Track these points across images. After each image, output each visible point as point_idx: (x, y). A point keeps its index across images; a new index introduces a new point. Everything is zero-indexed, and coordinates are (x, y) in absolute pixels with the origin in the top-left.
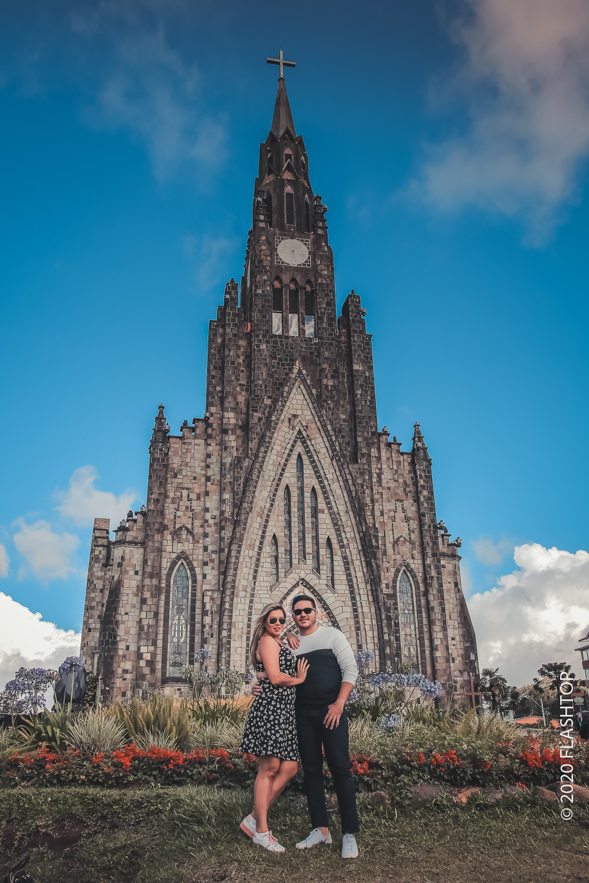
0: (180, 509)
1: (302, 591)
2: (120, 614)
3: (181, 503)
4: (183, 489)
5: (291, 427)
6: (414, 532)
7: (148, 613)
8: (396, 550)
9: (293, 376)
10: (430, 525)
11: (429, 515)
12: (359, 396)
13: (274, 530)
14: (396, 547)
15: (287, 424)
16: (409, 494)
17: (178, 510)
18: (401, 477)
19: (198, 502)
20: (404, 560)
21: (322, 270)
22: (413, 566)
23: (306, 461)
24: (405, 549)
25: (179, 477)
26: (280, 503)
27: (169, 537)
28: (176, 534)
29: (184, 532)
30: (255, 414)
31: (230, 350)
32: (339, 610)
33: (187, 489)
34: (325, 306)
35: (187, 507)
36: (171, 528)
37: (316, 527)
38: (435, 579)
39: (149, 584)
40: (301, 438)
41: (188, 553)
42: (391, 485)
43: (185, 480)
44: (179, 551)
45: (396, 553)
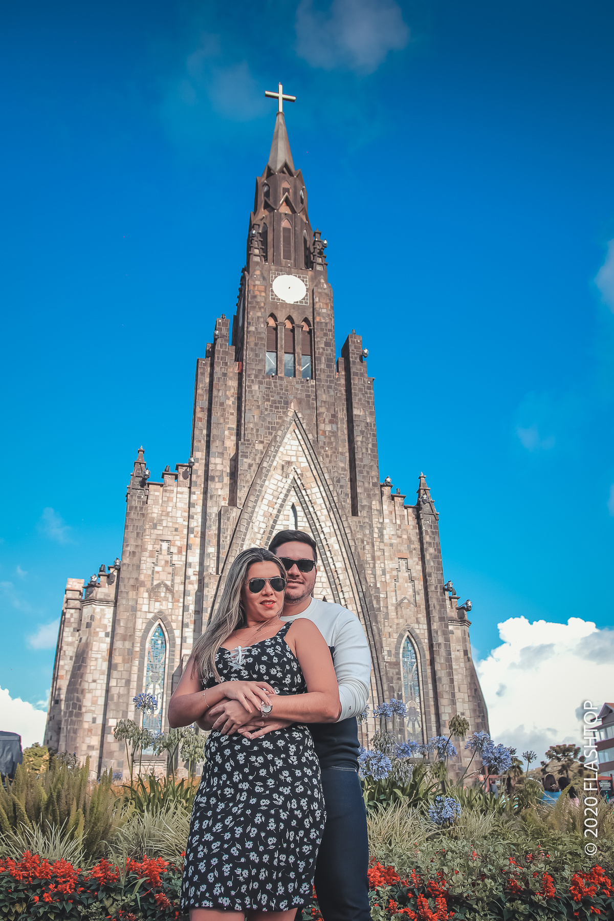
0: (159, 564)
2: (87, 682)
3: (161, 557)
4: (163, 541)
5: (284, 475)
6: (419, 594)
7: (119, 681)
8: (399, 613)
9: (288, 419)
10: (437, 586)
11: (435, 575)
14: (399, 609)
15: (280, 471)
16: (414, 552)
17: (157, 565)
18: (405, 532)
19: (180, 556)
20: (408, 625)
21: (320, 308)
22: (417, 632)
23: (301, 513)
24: (409, 612)
25: (158, 527)
27: (146, 595)
28: (153, 591)
29: (163, 589)
30: (245, 460)
31: (219, 390)
33: (168, 541)
34: (323, 346)
35: (167, 562)
36: (148, 585)
38: (443, 646)
39: (121, 647)
40: (295, 487)
41: (167, 613)
42: (394, 541)
43: (166, 531)
44: (156, 611)
45: (399, 616)
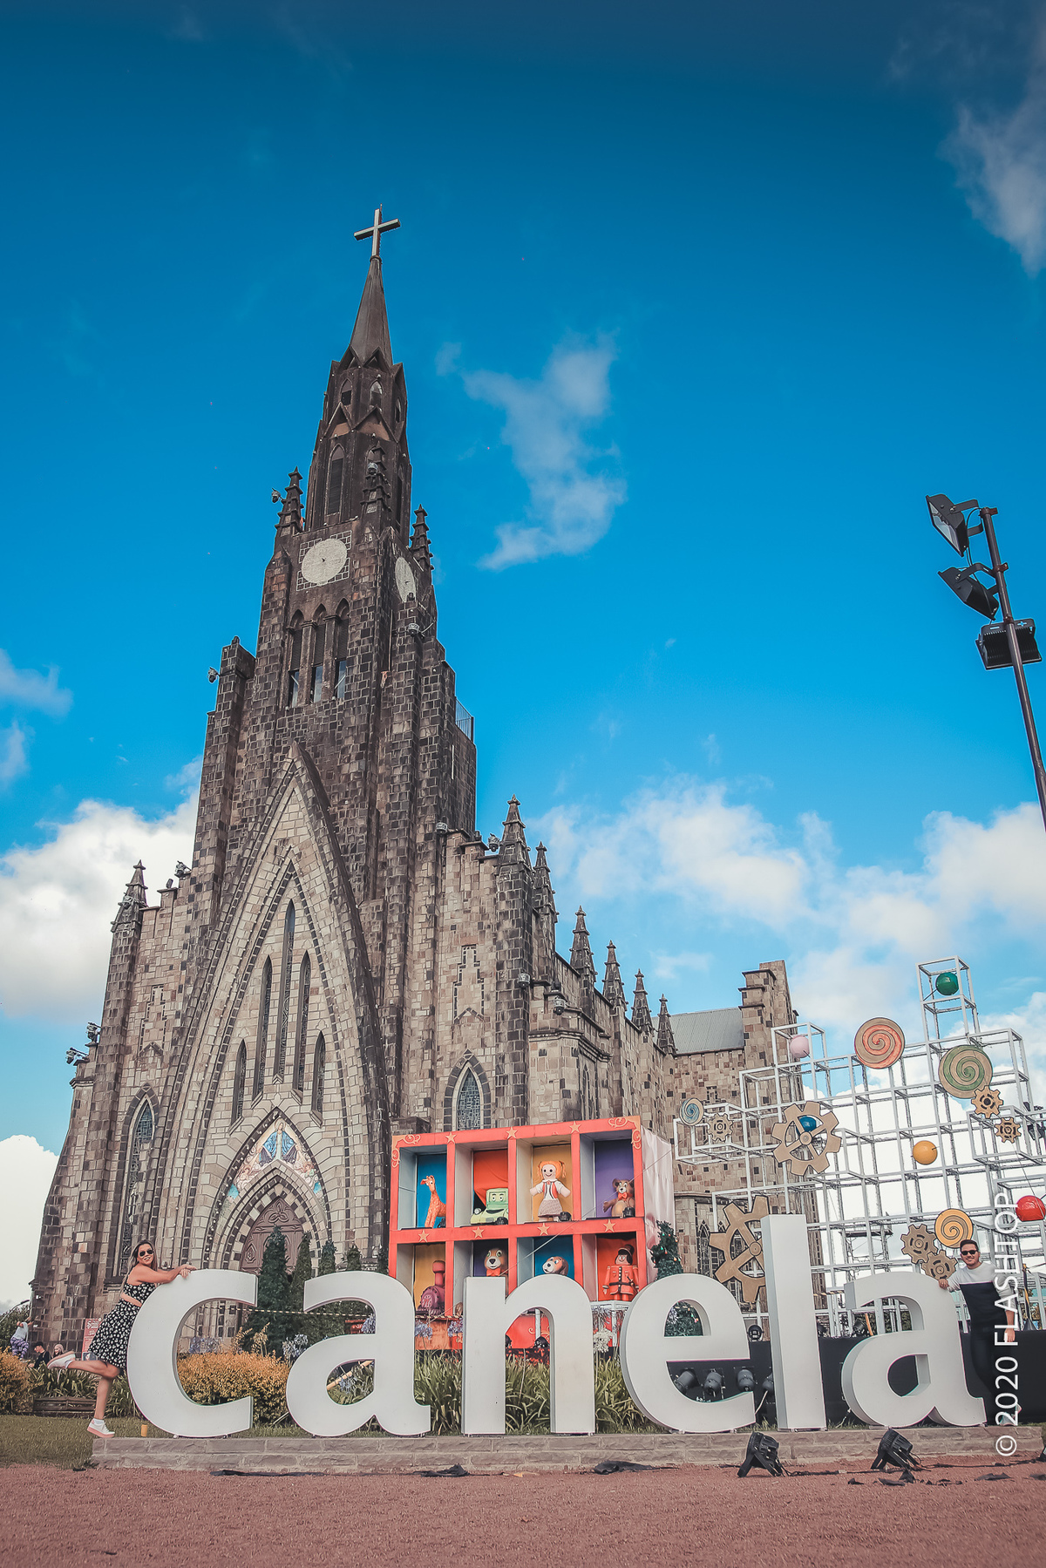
0: (150, 1020)
1: (281, 1127)
2: (68, 1187)
3: (153, 1009)
4: (156, 986)
5: (276, 862)
6: (488, 999)
7: (90, 1182)
8: (456, 1036)
9: (281, 776)
10: (510, 982)
11: (509, 965)
12: (397, 779)
13: (243, 1035)
14: (456, 1029)
15: (270, 857)
16: (487, 931)
17: (147, 1021)
18: (476, 902)
20: (468, 1052)
21: (361, 577)
22: (481, 1060)
23: (299, 913)
24: (470, 1031)
25: (150, 969)
26: (255, 989)
27: (132, 1065)
28: (140, 1058)
29: (151, 1053)
30: (234, 851)
31: (217, 755)
32: (326, 1154)
33: (162, 986)
34: (358, 638)
35: (159, 1014)
36: (135, 1050)
37: (303, 1021)
38: (510, 1079)
39: (94, 1138)
40: (291, 875)
41: (154, 1085)
42: (458, 921)
43: (160, 973)
44: (142, 1084)
45: (456, 1040)
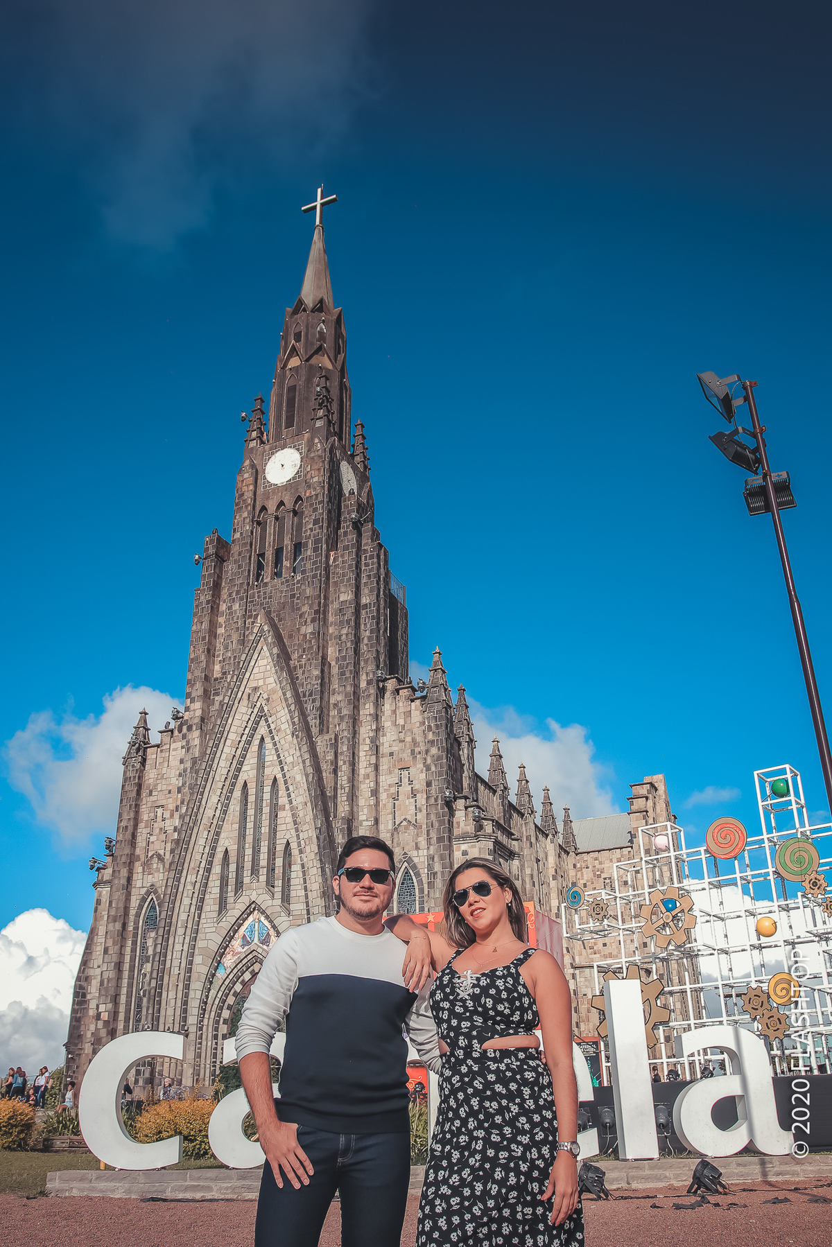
0: (153, 833)
1: (257, 917)
2: (93, 968)
3: (156, 825)
4: (158, 807)
5: (250, 706)
6: (421, 811)
7: (109, 964)
8: (395, 841)
9: (252, 637)
10: (437, 797)
11: (437, 783)
12: (344, 636)
13: (227, 844)
14: (395, 836)
15: (245, 702)
16: (418, 756)
17: (152, 835)
18: (409, 734)
20: (405, 854)
21: (312, 477)
22: (416, 860)
23: (269, 745)
24: (407, 837)
25: (154, 794)
26: (235, 807)
27: (140, 870)
28: (147, 865)
29: (155, 860)
30: (217, 698)
31: (202, 622)
33: (162, 806)
34: (311, 526)
35: (161, 829)
36: (143, 858)
37: (273, 831)
39: (112, 929)
40: (262, 715)
41: (158, 885)
42: (395, 749)
43: (161, 796)
44: (149, 885)
45: (396, 844)
